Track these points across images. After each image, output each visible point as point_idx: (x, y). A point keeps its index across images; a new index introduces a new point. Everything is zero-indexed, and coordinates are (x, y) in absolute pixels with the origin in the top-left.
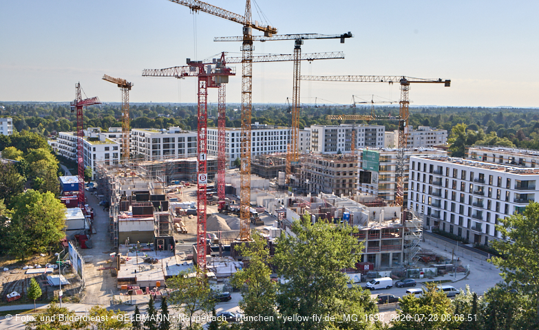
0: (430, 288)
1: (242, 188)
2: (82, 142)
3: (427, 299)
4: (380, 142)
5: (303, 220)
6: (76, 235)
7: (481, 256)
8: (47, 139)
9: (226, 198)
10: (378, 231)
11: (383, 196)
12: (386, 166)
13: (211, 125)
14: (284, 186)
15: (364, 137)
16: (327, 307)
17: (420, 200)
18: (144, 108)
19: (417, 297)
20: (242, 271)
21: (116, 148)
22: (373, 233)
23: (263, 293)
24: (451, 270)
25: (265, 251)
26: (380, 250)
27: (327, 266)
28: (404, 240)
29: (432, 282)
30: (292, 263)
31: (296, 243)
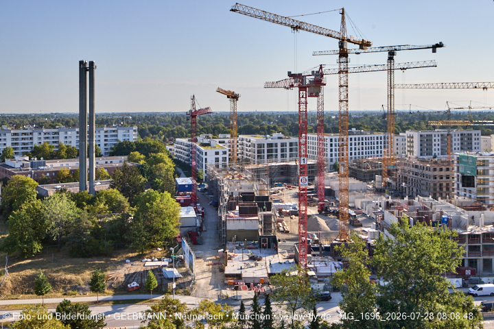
1: (341, 191)
2: (195, 147)
4: (477, 146)
5: (401, 223)
6: (188, 232)
8: (165, 145)
9: (325, 199)
10: (478, 236)
11: (482, 200)
12: (484, 170)
13: (311, 131)
14: (381, 189)
15: (459, 142)
18: (250, 116)
20: (342, 271)
21: (225, 153)
22: (473, 237)
23: (362, 294)
25: (364, 252)
26: (481, 255)
27: (426, 270)
30: (391, 265)
31: (394, 245)
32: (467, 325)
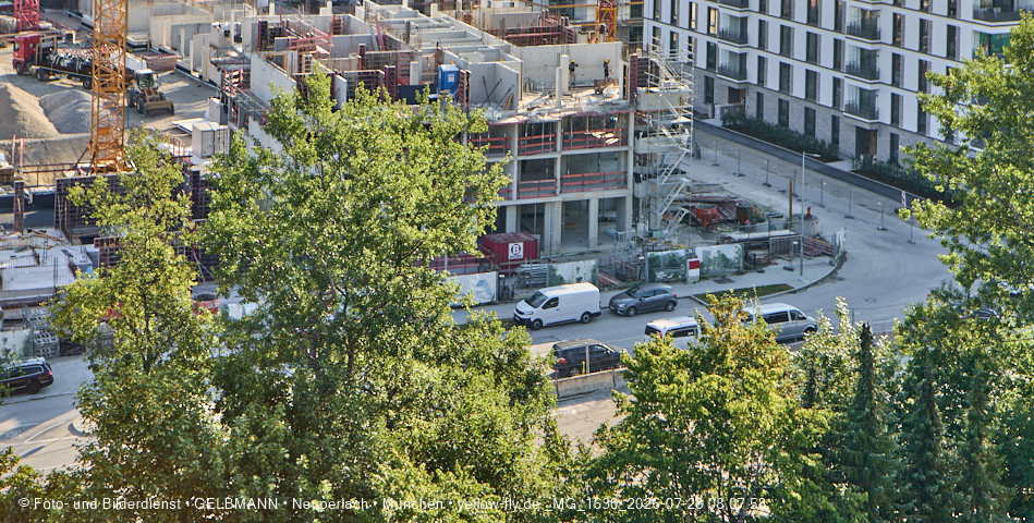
0: (722, 314)
3: (714, 352)
5: (305, 94)
7: (880, 201)
9: (44, 21)
10: (550, 126)
11: (565, 9)
16: (384, 395)
17: (683, 22)
19: (682, 346)
20: (93, 279)
22: (535, 132)
23: (166, 354)
24: (787, 252)
25: (175, 204)
26: (558, 191)
27: (384, 251)
28: (635, 153)
29: (728, 292)
30: (267, 242)
31: (280, 171)
32: (508, 428)
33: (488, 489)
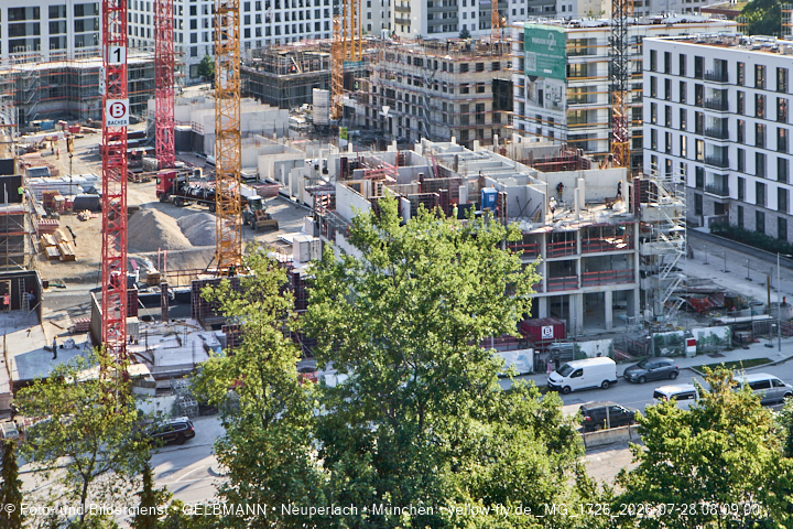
0: (716, 382)
1: (220, 135)
3: (710, 413)
4: (566, 3)
5: (379, 213)
9: (178, 161)
10: (571, 235)
11: (580, 143)
12: (584, 66)
14: (327, 127)
16: (448, 446)
17: (676, 149)
19: (684, 408)
20: (222, 357)
22: (559, 239)
23: (279, 414)
24: (767, 332)
25: (281, 299)
26: (579, 285)
27: (444, 333)
28: (640, 255)
29: (720, 365)
30: (353, 327)
31: (361, 273)
32: (547, 471)
33: (533, 519)
